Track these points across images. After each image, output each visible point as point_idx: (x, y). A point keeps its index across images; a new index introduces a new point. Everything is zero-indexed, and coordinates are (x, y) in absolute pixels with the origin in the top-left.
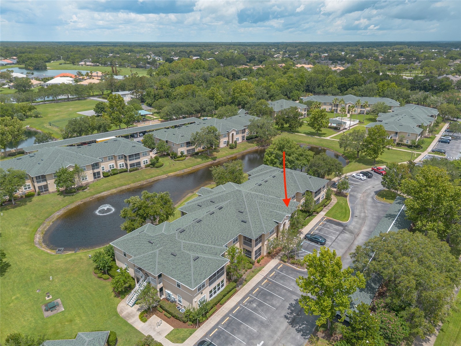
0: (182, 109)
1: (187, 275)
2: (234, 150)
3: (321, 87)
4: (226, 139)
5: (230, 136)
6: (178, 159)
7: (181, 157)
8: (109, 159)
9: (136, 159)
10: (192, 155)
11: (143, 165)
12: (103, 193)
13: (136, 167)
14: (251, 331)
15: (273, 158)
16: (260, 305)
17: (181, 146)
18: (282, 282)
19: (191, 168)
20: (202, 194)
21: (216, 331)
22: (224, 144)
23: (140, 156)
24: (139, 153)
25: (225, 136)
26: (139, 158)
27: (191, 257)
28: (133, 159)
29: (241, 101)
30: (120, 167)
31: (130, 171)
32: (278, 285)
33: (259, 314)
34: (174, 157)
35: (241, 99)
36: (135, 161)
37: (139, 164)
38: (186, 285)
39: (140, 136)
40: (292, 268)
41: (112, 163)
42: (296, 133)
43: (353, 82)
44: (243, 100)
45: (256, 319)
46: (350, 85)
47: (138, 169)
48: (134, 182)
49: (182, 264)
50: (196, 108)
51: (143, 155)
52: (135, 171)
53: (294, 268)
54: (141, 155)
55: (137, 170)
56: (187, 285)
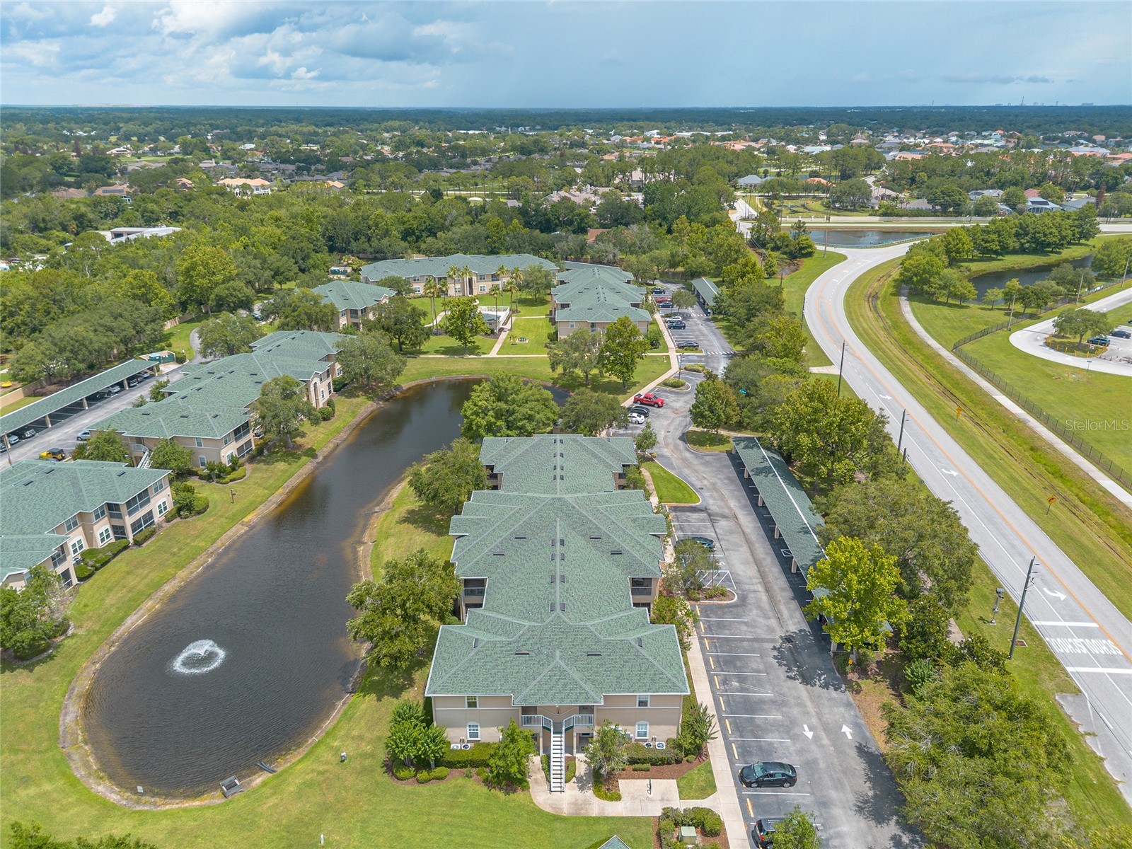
0: (87, 343)
1: (655, 675)
2: (333, 423)
3: (363, 239)
5: (311, 389)
6: (231, 476)
7: (234, 469)
8: (69, 528)
9: (142, 505)
10: (252, 459)
11: (158, 518)
12: (129, 621)
13: (145, 529)
14: (775, 720)
15: (493, 420)
16: (742, 679)
17: (226, 443)
18: (727, 632)
19: (280, 490)
20: (466, 531)
21: (737, 748)
24: (147, 489)
27: (633, 643)
28: (137, 509)
29: (227, 296)
30: (103, 540)
31: (138, 543)
32: (728, 640)
33: (755, 692)
34: (217, 474)
35: (226, 292)
36: (140, 514)
37: (149, 516)
38: (668, 692)
39: (12, 445)
40: (714, 605)
41: (75, 536)
42: (421, 356)
43: (425, 223)
44: (232, 295)
45: (762, 701)
46: (420, 228)
47: (155, 532)
48: (180, 566)
49: (627, 661)
50: (124, 333)
51: (156, 490)
53: (718, 604)
54: (152, 492)
55: (153, 533)
56: (671, 691)
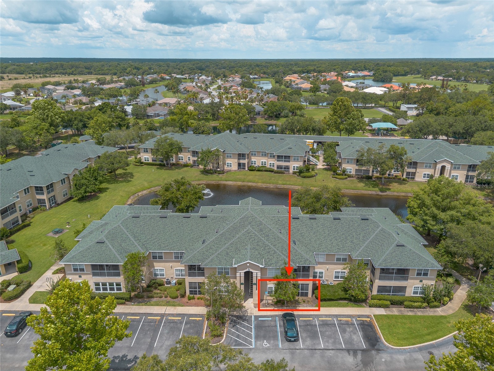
4: (430, 172)
5: (437, 168)
6: (337, 176)
7: (341, 174)
8: (262, 155)
9: (285, 161)
10: (361, 178)
11: (291, 171)
13: (283, 170)
17: (348, 162)
22: (424, 177)
23: (290, 160)
24: (290, 156)
25: (428, 166)
26: (289, 161)
28: (282, 161)
30: (270, 166)
31: (276, 173)
36: (283, 164)
37: (287, 168)
41: (264, 159)
47: (284, 173)
51: (294, 159)
52: (279, 173)
54: (293, 158)
55: (282, 173)
